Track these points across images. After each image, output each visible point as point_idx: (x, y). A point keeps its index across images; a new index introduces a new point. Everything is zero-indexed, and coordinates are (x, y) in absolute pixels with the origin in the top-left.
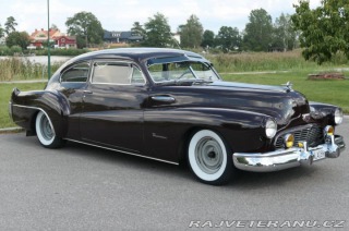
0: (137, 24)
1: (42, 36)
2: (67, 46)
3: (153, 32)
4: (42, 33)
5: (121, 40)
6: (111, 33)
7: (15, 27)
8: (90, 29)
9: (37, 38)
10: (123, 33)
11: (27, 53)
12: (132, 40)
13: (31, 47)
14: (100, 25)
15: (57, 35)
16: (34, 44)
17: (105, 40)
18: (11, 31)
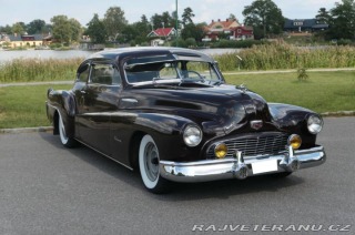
0: (323, 10)
1: (218, 27)
2: (244, 38)
3: (340, 18)
4: (219, 24)
5: (304, 29)
6: (292, 22)
7: (192, 18)
8: (268, 18)
9: (212, 30)
10: (305, 21)
11: (201, 45)
12: (317, 29)
13: (207, 39)
14: (280, 13)
15: (234, 25)
16: (210, 36)
17: (285, 29)
18: (188, 22)
